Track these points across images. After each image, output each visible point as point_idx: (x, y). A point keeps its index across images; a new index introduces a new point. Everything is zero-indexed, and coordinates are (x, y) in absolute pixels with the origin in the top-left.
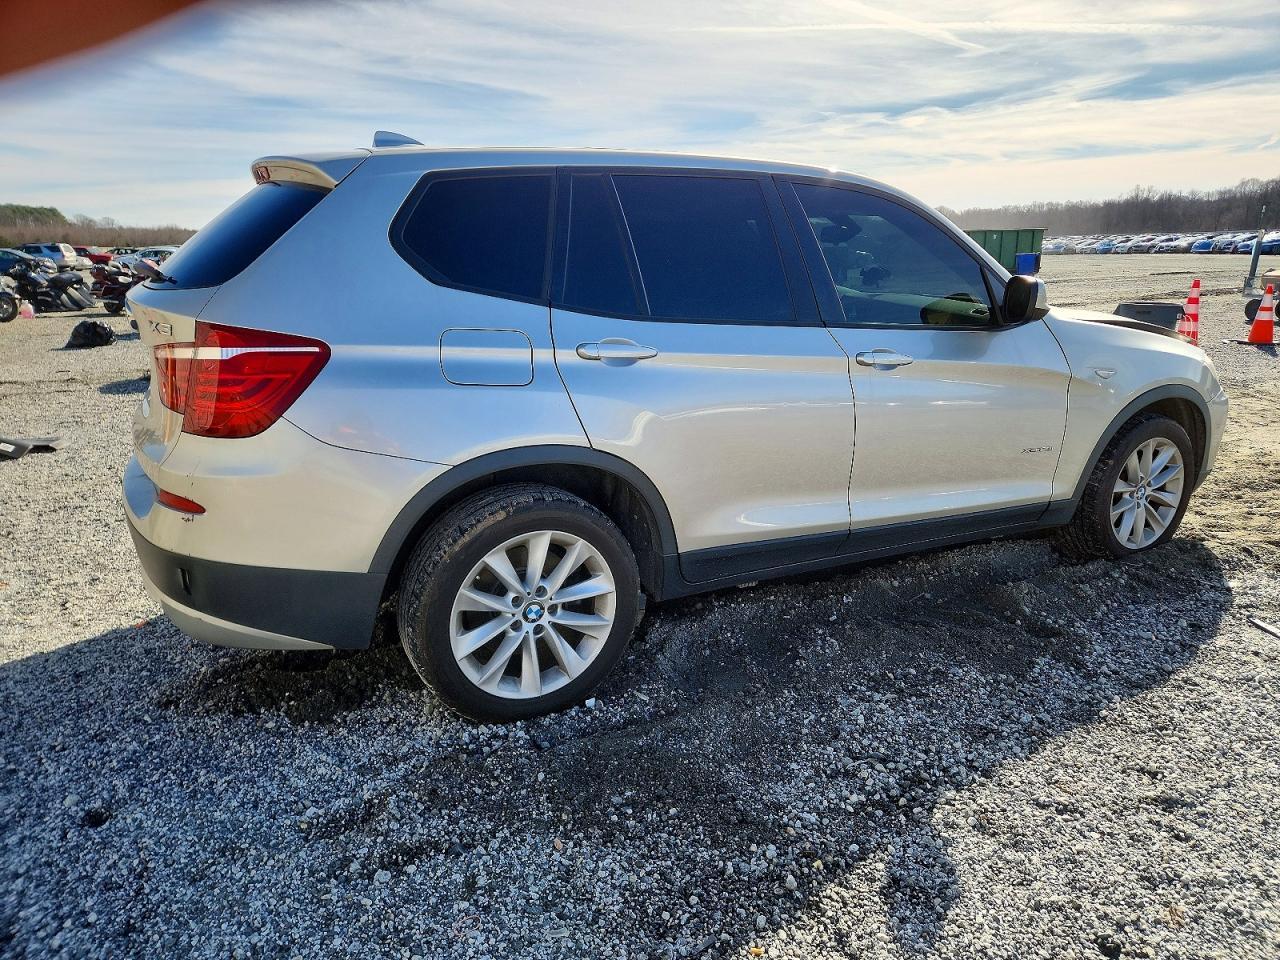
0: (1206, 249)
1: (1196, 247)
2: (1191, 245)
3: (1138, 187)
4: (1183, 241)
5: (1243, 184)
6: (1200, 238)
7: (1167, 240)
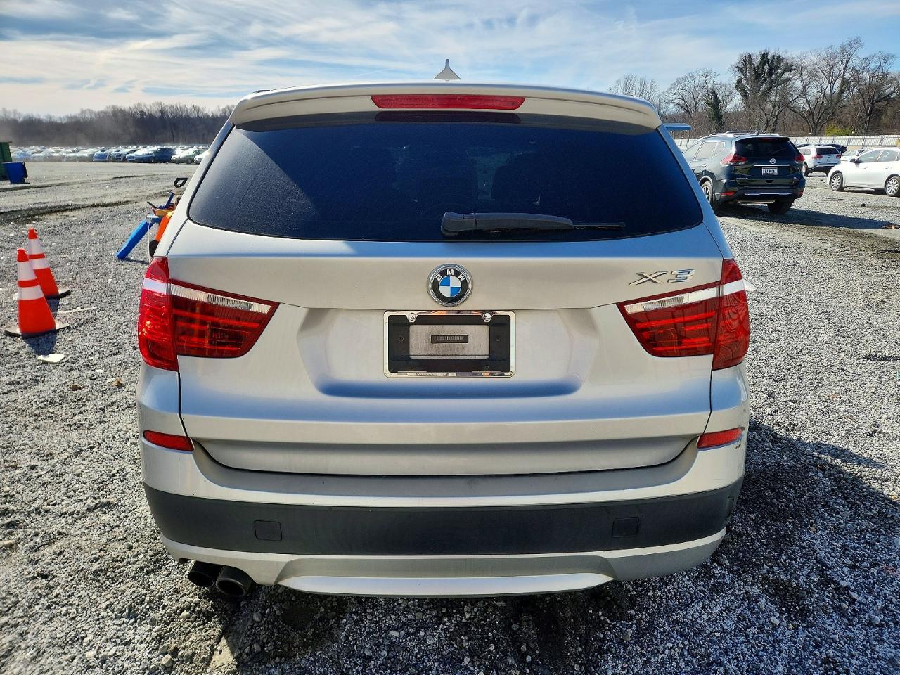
0: (103, 158)
1: (96, 157)
2: (92, 156)
3: (4, 109)
4: (86, 152)
5: (83, 112)
6: (97, 151)
7: (74, 152)
